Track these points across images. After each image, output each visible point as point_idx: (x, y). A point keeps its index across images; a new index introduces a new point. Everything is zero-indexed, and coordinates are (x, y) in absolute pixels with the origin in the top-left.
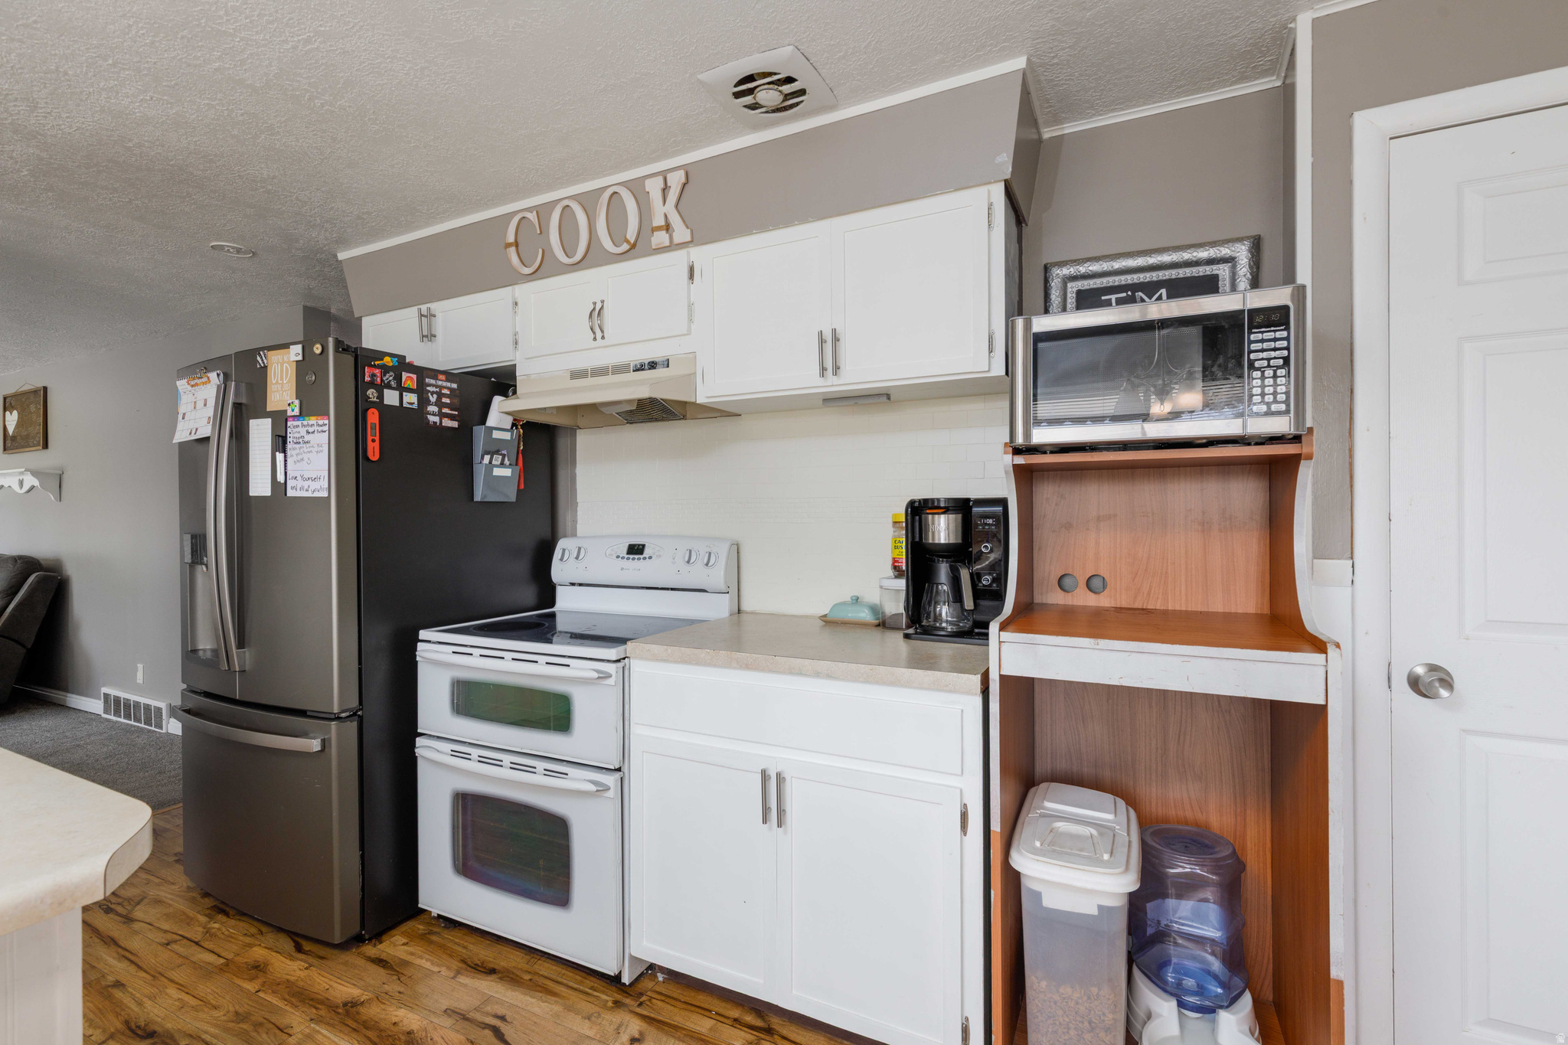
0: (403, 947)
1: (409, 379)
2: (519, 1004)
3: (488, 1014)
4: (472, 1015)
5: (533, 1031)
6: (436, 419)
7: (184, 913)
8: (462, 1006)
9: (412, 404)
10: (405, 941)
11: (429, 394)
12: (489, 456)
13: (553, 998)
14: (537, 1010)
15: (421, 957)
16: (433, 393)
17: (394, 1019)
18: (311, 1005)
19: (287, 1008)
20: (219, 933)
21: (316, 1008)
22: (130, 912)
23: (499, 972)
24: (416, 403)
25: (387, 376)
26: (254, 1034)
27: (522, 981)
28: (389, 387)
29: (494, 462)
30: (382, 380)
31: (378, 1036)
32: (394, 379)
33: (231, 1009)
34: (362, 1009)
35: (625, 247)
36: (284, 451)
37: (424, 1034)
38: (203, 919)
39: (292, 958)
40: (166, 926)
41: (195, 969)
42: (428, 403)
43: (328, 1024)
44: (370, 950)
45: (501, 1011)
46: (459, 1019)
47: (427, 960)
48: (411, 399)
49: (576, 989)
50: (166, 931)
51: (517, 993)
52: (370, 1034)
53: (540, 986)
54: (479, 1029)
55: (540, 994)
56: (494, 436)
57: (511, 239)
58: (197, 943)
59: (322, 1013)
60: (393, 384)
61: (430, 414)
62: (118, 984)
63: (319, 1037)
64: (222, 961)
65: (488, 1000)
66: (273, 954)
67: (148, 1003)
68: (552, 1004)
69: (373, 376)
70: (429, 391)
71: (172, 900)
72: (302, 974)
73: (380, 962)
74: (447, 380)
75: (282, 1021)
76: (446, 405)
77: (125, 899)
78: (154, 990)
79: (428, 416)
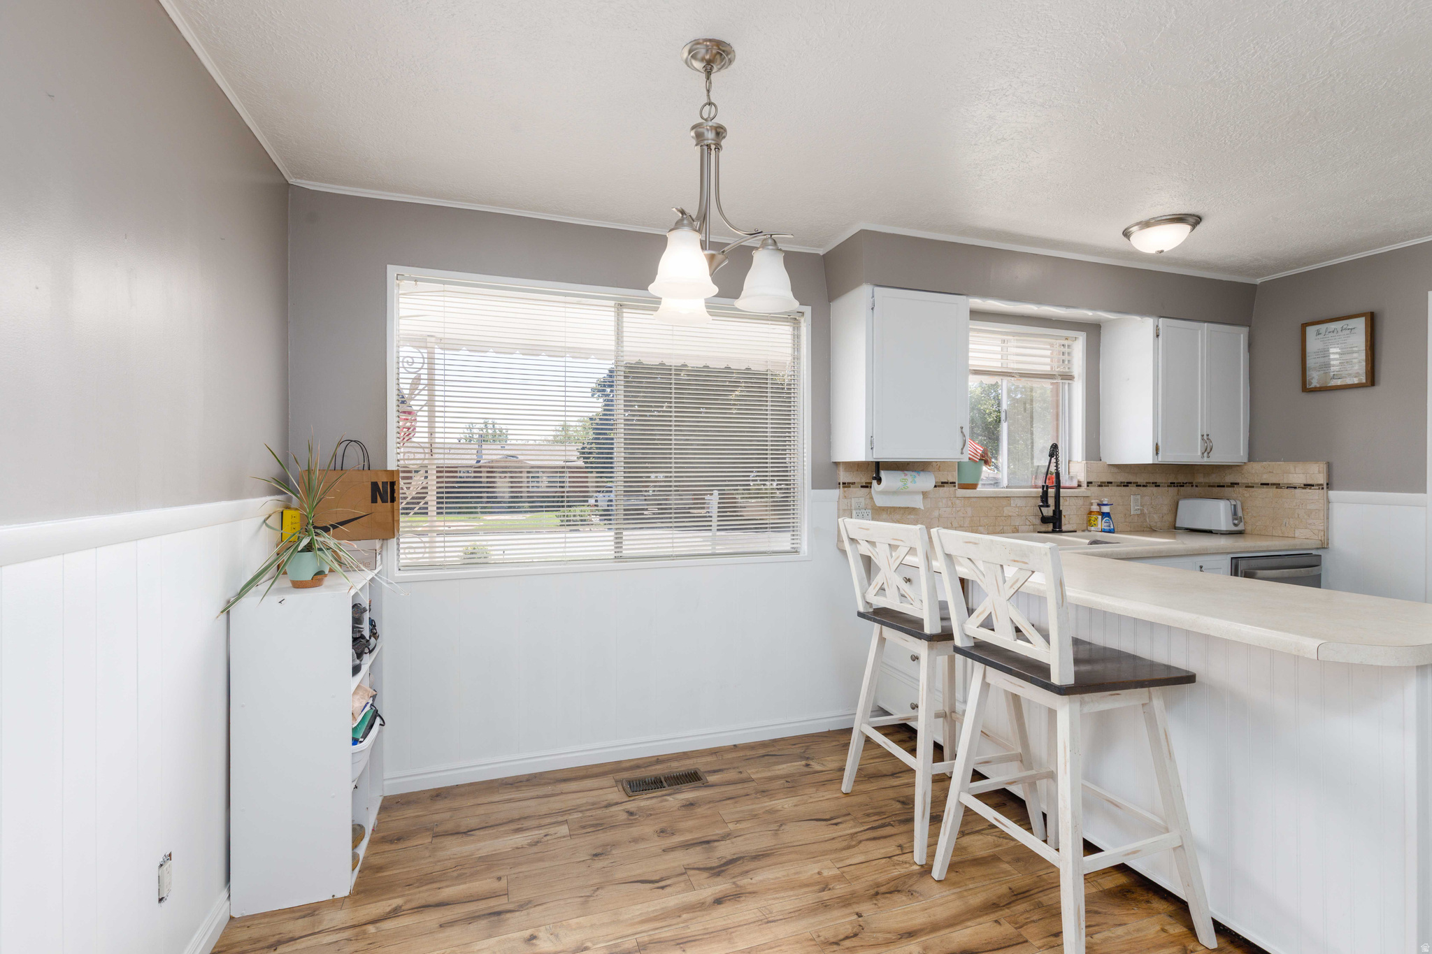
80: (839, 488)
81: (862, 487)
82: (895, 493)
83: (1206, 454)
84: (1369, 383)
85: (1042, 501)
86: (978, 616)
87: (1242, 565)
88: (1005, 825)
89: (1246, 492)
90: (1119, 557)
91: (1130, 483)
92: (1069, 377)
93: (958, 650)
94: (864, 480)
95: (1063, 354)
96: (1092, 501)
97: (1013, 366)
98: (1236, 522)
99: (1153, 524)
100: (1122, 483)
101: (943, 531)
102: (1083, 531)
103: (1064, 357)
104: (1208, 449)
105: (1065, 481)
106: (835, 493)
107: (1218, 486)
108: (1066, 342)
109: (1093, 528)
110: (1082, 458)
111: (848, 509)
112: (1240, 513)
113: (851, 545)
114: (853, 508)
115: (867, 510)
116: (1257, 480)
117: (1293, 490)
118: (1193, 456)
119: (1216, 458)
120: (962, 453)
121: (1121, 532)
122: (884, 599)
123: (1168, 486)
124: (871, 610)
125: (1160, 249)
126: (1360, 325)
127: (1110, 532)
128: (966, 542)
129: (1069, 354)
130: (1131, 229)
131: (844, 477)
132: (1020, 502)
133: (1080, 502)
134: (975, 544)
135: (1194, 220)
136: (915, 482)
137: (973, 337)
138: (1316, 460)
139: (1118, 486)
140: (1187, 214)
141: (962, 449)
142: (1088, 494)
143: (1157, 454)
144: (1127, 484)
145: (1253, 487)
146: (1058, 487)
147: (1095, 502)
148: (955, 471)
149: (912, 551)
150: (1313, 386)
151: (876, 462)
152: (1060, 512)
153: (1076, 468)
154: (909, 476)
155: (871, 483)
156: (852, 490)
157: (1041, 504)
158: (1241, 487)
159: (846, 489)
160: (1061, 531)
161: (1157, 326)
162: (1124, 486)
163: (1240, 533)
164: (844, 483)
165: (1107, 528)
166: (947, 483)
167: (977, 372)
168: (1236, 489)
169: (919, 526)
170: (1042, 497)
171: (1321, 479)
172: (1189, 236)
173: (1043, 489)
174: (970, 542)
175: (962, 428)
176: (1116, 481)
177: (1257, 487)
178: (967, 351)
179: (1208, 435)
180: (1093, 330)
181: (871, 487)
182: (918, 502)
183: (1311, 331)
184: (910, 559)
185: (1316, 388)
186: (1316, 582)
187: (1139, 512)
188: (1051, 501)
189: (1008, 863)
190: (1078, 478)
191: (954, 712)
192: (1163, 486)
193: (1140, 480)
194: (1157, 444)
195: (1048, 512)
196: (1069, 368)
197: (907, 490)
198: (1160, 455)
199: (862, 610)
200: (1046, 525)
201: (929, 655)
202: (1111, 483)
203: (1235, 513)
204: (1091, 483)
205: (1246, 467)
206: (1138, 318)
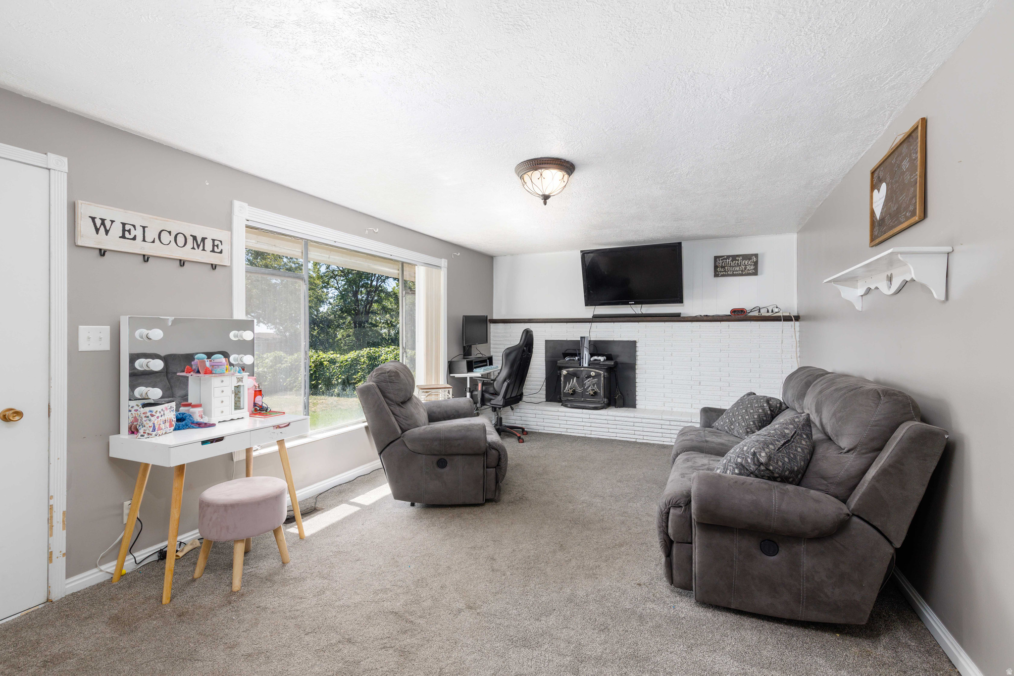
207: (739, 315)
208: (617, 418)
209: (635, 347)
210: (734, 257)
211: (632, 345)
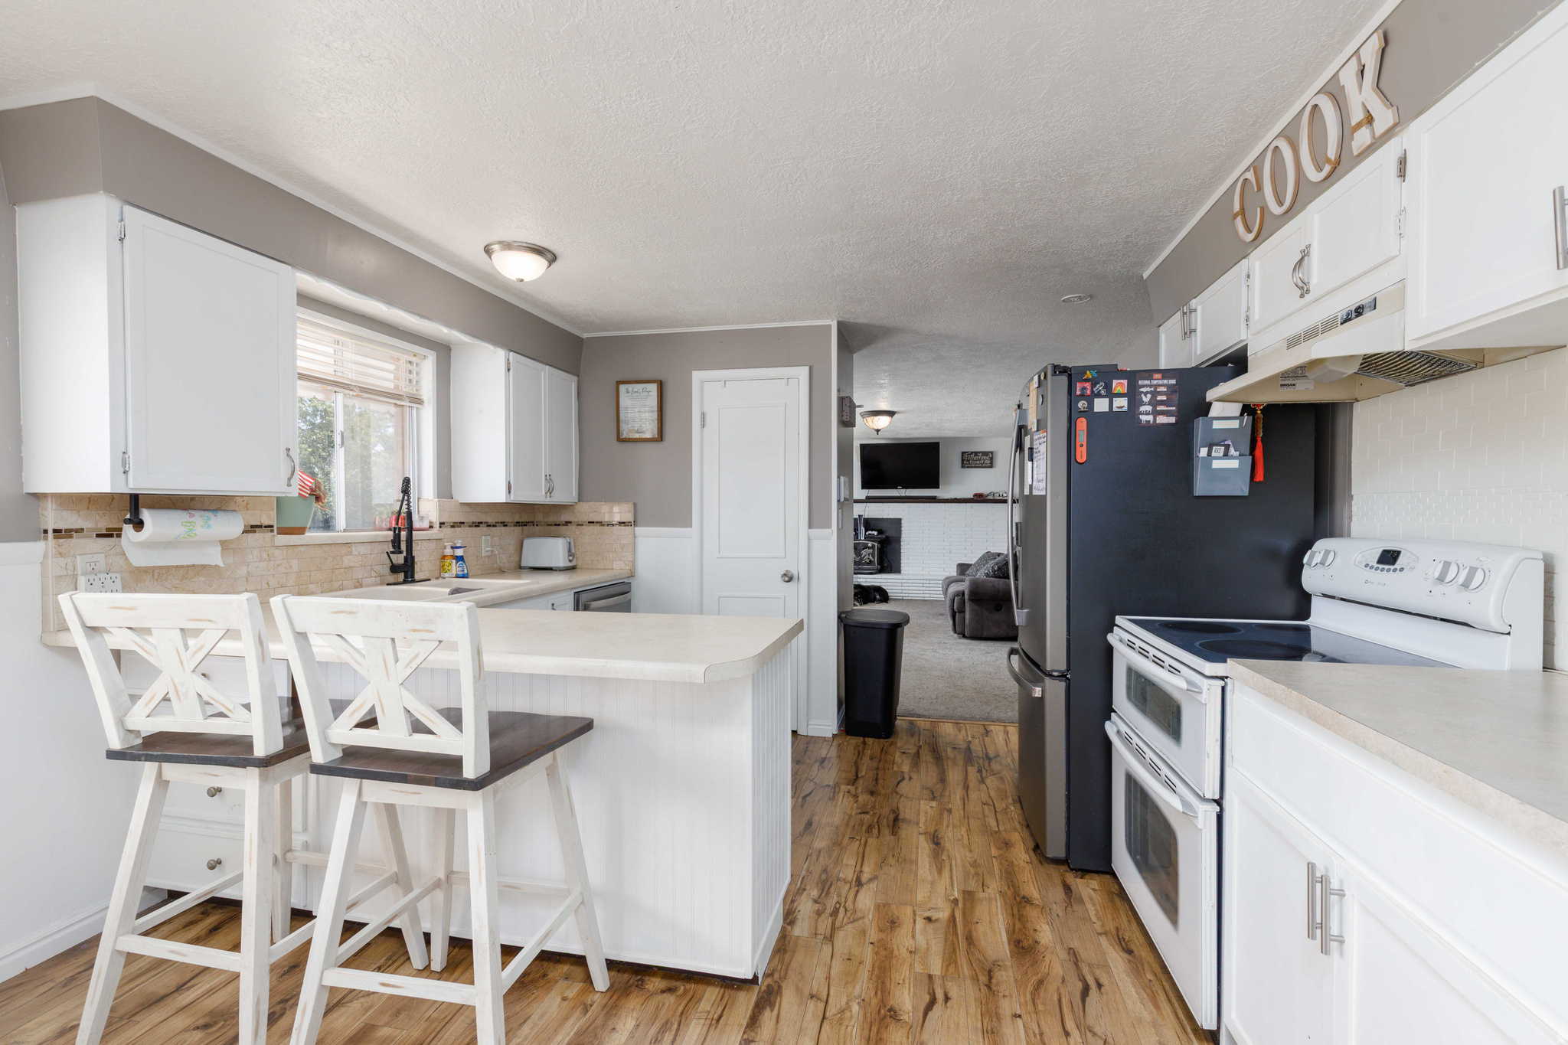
0: (1091, 890)
1: (1120, 385)
2: (1122, 988)
3: (1093, 974)
4: (1082, 965)
5: (1110, 1013)
6: (1150, 418)
7: (1006, 792)
8: (1083, 955)
9: (1121, 407)
10: (1097, 887)
11: (1143, 395)
12: (1207, 449)
13: (1152, 1007)
14: (1130, 1004)
15: (1094, 905)
16: (1146, 394)
17: (1038, 928)
18: (1008, 885)
19: (997, 876)
20: (1009, 813)
21: (1009, 888)
22: (987, 777)
23: (1134, 957)
24: (1126, 406)
25: (1097, 387)
26: (971, 877)
27: (1143, 975)
28: (1099, 395)
29: (1213, 454)
30: (1092, 391)
31: (1020, 929)
32: (1104, 388)
33: (976, 857)
34: (1028, 907)
35: (1327, 168)
36: (1032, 460)
37: (1043, 950)
38: (1010, 801)
39: (1027, 852)
40: (992, 794)
41: (983, 825)
42: (1142, 403)
43: (1005, 900)
44: (1071, 879)
45: (1104, 980)
46: (1072, 960)
47: (1096, 910)
48: (1121, 403)
49: (1178, 1018)
50: (990, 797)
51: (1129, 980)
52: (1018, 925)
53: (1152, 992)
54: (1077, 978)
55: (1145, 996)
56: (1214, 427)
57: (1237, 207)
58: (996, 812)
59: (1009, 892)
60: (1103, 392)
61: (1142, 414)
62: (950, 811)
63: (994, 903)
64: (997, 829)
65: (1106, 967)
66: (1021, 842)
67: (951, 828)
68: (1146, 1010)
69: (1084, 388)
70: (1143, 392)
71: (1008, 781)
72: (1022, 864)
73: (1067, 889)
74: (1164, 378)
75: (988, 881)
76: (1162, 403)
77: (991, 769)
78: (958, 824)
79: (1141, 416)
80: (46, 539)
81: (98, 536)
82: (169, 544)
83: (548, 494)
84: (660, 439)
85: (394, 547)
86: (352, 714)
87: (583, 598)
88: (393, 986)
89: (576, 530)
90: (485, 604)
91: (481, 523)
92: (417, 400)
93: (317, 769)
94: (103, 525)
95: (410, 372)
96: (446, 544)
97: (350, 375)
98: (571, 558)
99: (502, 565)
100: (473, 523)
101: (293, 601)
102: (437, 578)
103: (411, 377)
104: (551, 490)
105: (416, 524)
106: (37, 549)
107: (555, 525)
108: (414, 360)
109: (446, 575)
110: (434, 495)
111: (67, 575)
112: (573, 551)
113: (89, 637)
114: (79, 572)
115: (110, 575)
116: (586, 519)
117: (611, 527)
118: (538, 496)
119: (558, 498)
120: (289, 485)
121: (475, 576)
122: (170, 718)
123: (514, 526)
124: (140, 741)
125: (521, 277)
126: (653, 388)
127: (463, 577)
128: (336, 612)
129: (417, 373)
130: (493, 247)
131: (52, 518)
132: (362, 549)
133: (432, 545)
134: (351, 613)
135: (552, 258)
136: (209, 526)
137: (302, 329)
138: (627, 502)
139: (470, 526)
140: (546, 249)
141: (289, 479)
142: (441, 536)
143: (510, 492)
144: (478, 525)
145: (582, 525)
146: (410, 529)
147: (448, 544)
148: (273, 510)
149: (230, 634)
150: (624, 437)
151: (131, 495)
152: (413, 558)
153: (427, 508)
154: (198, 519)
155: (121, 529)
156: (76, 541)
157: (393, 550)
158: (574, 525)
159: (61, 541)
160: (414, 581)
161: (508, 360)
162: (476, 526)
163: (573, 568)
164: (55, 531)
165: (460, 573)
166: (261, 527)
167: (302, 377)
168: (570, 526)
169: (246, 595)
170: (393, 542)
171: (629, 517)
172: (545, 273)
173: (395, 532)
174: (342, 612)
175: (288, 450)
176: (468, 521)
177: (586, 525)
178: (294, 347)
179: (550, 476)
180: (444, 351)
181: (119, 536)
182: (214, 557)
183: (623, 388)
184: (227, 646)
185: (626, 438)
186: (626, 607)
187: (489, 554)
188: (403, 547)
189: (386, 1025)
190: (430, 518)
191: (290, 850)
192: (510, 526)
193: (491, 520)
194: (509, 483)
195: (399, 559)
196: (417, 390)
197: (193, 539)
198: (512, 493)
199: (116, 744)
200: (395, 575)
201: (261, 788)
202: (463, 523)
203: (570, 551)
204: (444, 523)
205: (577, 507)
206: (491, 347)
207: (979, 499)
208: (889, 581)
209: (901, 523)
210: (976, 453)
211: (897, 522)
